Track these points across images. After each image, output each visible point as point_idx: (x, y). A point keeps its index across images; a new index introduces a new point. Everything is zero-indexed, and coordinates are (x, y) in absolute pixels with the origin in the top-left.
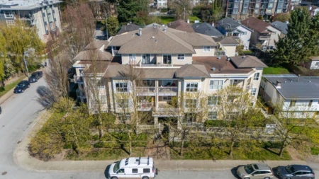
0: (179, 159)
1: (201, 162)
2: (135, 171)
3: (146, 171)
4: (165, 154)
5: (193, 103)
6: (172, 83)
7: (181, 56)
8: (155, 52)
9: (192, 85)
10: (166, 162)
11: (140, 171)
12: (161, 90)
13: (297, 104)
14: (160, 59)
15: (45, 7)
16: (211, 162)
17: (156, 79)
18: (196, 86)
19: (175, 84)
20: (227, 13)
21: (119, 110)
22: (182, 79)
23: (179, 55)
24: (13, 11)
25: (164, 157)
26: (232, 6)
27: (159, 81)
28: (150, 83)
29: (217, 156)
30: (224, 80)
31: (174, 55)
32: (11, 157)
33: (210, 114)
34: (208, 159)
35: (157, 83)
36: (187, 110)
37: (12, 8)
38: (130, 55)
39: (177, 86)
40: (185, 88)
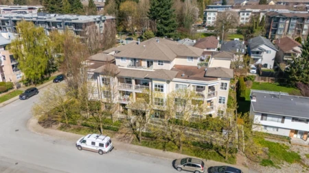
0: (137, 144)
1: (153, 150)
2: (93, 143)
3: (101, 145)
4: (129, 139)
5: (160, 102)
6: (145, 83)
7: (160, 62)
8: (140, 57)
9: (159, 86)
10: (125, 144)
11: (97, 144)
12: (137, 88)
13: (268, 118)
14: (144, 64)
15: (98, 22)
16: (161, 152)
17: (133, 78)
18: (162, 87)
19: (146, 84)
20: (270, 33)
21: (104, 100)
22: (151, 80)
23: (159, 61)
24: (73, 23)
25: (126, 141)
26: (277, 26)
27: (136, 80)
28: (129, 81)
29: (169, 148)
30: (188, 85)
31: (156, 61)
32: (26, 122)
33: (178, 114)
34: (161, 149)
35: (133, 81)
36: (156, 107)
37: (73, 21)
38: (122, 58)
39: (148, 85)
40: (154, 87)
